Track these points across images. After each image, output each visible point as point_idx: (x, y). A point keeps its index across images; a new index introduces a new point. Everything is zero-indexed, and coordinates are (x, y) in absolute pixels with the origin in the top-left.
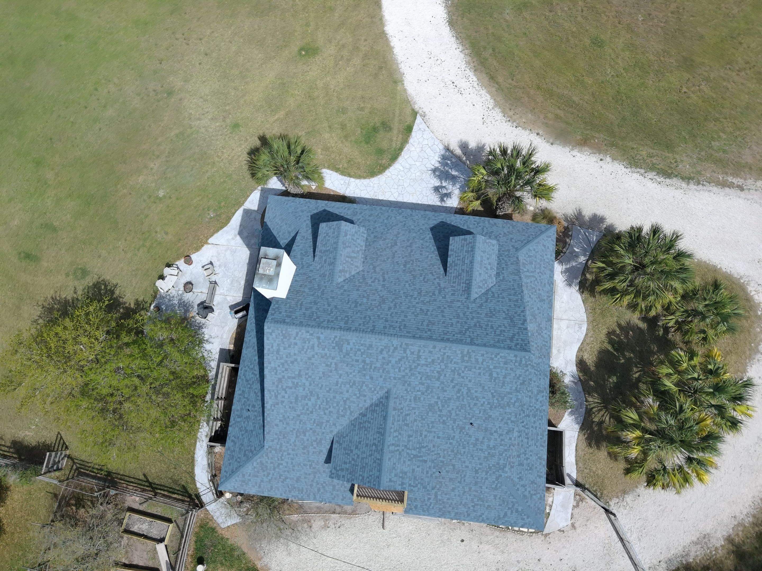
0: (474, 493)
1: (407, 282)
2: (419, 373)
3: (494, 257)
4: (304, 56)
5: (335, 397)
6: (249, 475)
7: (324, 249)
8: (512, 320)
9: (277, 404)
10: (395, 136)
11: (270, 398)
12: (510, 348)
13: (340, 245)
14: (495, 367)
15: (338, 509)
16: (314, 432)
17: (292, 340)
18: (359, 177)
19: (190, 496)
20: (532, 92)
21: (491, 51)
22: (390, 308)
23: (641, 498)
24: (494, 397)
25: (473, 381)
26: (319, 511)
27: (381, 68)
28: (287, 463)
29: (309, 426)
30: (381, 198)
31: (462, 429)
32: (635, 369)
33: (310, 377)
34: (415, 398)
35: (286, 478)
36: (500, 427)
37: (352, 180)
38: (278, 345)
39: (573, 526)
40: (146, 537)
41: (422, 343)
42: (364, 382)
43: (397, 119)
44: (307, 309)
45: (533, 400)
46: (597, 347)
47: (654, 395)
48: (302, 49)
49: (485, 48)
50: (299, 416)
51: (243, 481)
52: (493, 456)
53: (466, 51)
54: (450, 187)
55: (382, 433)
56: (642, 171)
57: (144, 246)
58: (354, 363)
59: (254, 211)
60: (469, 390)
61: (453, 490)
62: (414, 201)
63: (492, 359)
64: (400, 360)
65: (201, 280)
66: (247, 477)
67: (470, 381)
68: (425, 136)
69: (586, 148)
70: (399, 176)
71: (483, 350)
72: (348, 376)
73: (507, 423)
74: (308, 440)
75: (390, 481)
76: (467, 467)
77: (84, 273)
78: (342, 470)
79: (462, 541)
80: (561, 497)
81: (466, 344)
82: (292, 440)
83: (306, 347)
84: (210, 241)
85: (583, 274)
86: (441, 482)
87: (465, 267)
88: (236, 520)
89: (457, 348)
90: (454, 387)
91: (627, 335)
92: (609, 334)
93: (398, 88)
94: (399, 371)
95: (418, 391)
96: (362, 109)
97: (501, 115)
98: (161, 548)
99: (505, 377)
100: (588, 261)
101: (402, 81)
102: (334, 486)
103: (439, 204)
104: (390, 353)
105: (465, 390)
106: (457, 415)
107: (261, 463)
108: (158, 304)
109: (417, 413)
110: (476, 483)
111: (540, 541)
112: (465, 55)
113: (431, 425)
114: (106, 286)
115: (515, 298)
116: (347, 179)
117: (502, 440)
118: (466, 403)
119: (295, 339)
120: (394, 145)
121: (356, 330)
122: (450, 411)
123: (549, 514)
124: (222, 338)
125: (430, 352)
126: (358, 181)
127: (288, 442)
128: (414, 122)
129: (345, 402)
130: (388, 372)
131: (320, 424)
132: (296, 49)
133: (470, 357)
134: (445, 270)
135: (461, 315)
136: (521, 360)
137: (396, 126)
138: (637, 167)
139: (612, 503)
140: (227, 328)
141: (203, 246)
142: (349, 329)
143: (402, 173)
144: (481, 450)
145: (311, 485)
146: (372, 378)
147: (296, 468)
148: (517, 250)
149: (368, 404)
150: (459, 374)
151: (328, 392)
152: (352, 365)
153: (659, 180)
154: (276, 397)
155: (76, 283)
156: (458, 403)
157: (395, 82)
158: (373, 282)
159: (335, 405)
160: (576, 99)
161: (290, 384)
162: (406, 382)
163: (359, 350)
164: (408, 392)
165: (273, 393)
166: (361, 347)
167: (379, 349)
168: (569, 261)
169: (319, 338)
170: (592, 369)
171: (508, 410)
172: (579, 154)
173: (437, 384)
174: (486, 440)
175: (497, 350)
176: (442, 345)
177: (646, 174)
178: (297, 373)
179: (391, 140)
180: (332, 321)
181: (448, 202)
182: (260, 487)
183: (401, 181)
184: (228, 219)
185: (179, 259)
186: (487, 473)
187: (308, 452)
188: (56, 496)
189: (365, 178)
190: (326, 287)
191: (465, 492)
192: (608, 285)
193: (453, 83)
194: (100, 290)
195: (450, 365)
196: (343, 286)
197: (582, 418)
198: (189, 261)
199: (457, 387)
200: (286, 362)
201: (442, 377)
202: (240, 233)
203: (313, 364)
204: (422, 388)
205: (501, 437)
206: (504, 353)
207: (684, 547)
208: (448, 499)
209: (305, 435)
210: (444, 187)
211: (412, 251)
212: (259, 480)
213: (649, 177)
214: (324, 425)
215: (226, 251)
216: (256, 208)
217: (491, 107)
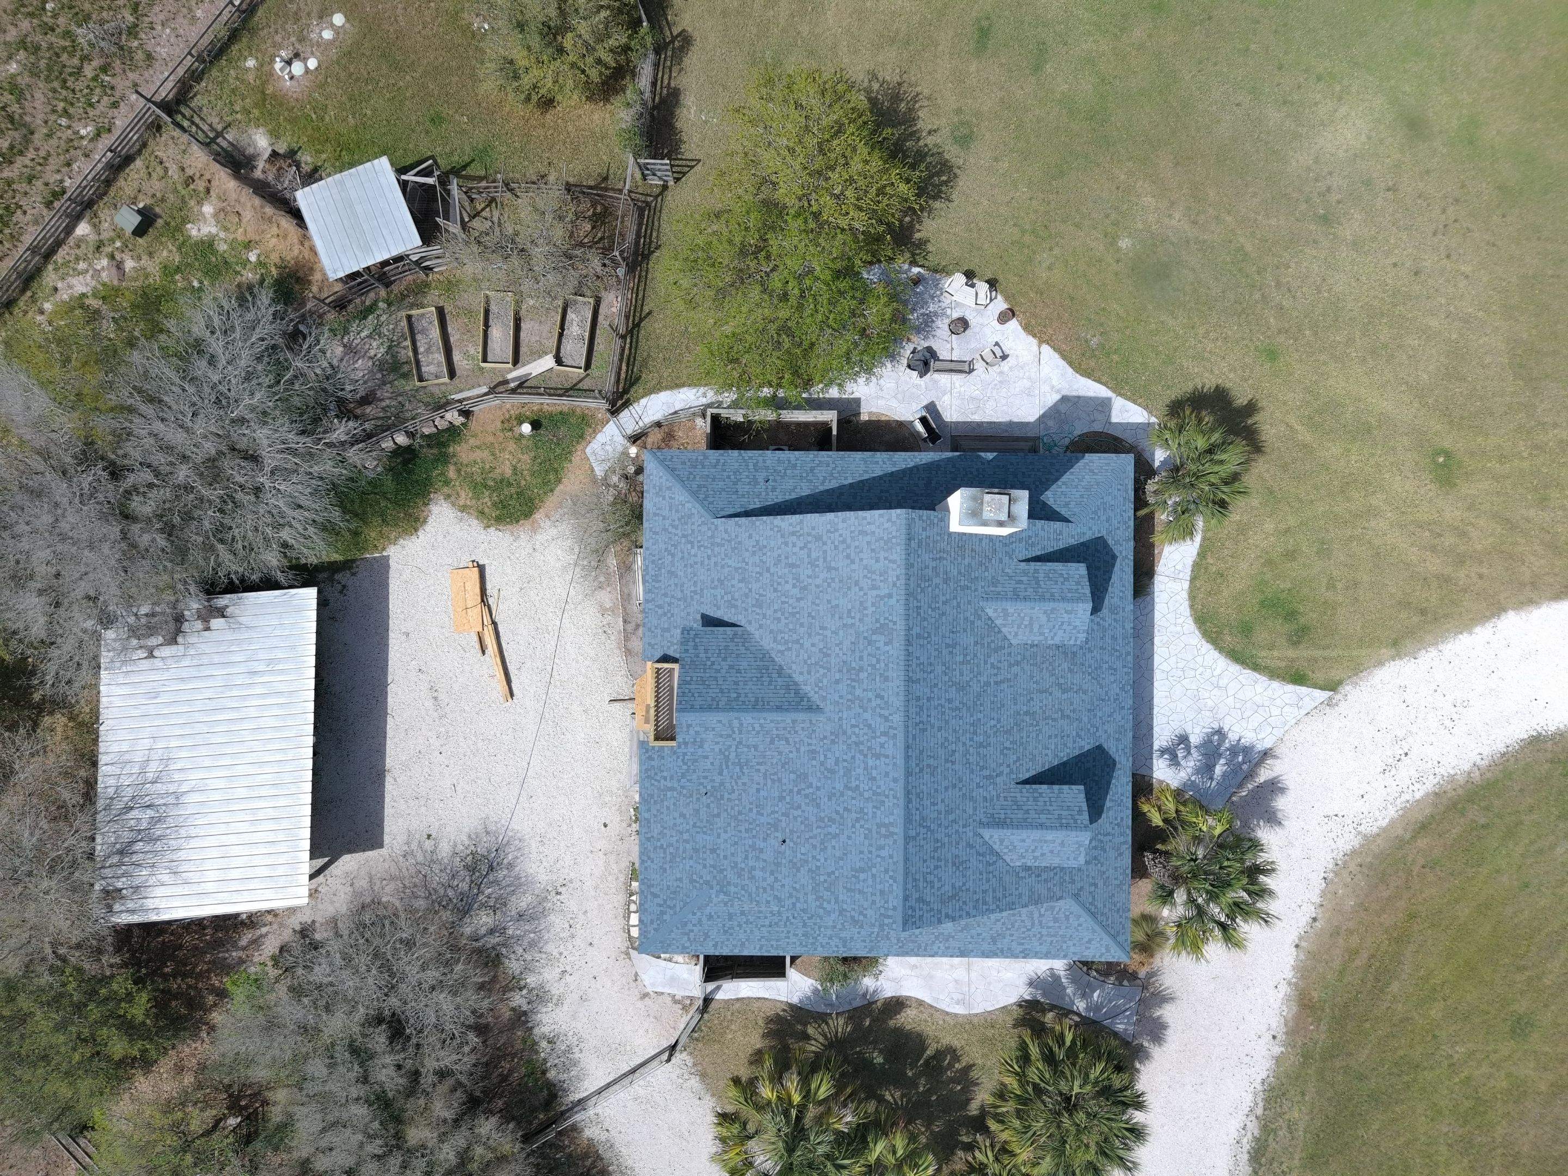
0: (681, 849)
1: (999, 721)
2: (853, 757)
3: (1056, 862)
4: (1434, 462)
5: (802, 625)
6: (671, 498)
7: (1041, 576)
8: (953, 897)
9: (782, 536)
10: (1283, 654)
11: (791, 525)
12: (906, 898)
13: (1049, 606)
14: (874, 876)
15: (630, 627)
16: (746, 596)
17: (882, 555)
18: (1192, 597)
19: (626, 391)
20: (1401, 904)
21: (1483, 821)
22: (950, 701)
23: (698, 1102)
24: (829, 875)
25: (850, 842)
26: (626, 598)
27: (1423, 612)
28: (695, 556)
29: (755, 586)
30: (1156, 640)
31: (775, 826)
32: (898, 1094)
33: (829, 585)
34: (813, 752)
35: (673, 555)
36: (783, 886)
37: (1186, 585)
38: (873, 533)
39: (645, 995)
40: (561, 335)
41: (900, 761)
42: (829, 670)
43: (1318, 653)
44: (935, 568)
45: (829, 932)
46: (929, 1030)
47: (859, 1125)
48: (1448, 454)
49: (1487, 809)
50: (768, 570)
51: (660, 489)
52: (740, 876)
53: (1477, 773)
54: (1192, 764)
55: (758, 706)
56: (1259, 1111)
57: (1023, 232)
58: (857, 654)
59: (1109, 416)
60: (837, 835)
61: (682, 815)
62: (1156, 701)
63: (886, 871)
64: (869, 726)
65: (973, 345)
66: (667, 494)
67: (849, 838)
68: (1287, 709)
69: (1295, 1009)
70: (1201, 669)
71: (899, 856)
72: (837, 645)
73: (791, 896)
74: (733, 586)
75: (689, 726)
76: (719, 836)
77: (965, 140)
78: (696, 648)
79: (605, 825)
80: (686, 976)
81: (906, 829)
82: (730, 562)
83: (874, 577)
84: (1046, 349)
85: (1053, 1007)
86: (691, 796)
87: (1033, 814)
88: (599, 471)
89: (897, 816)
90: (837, 812)
91: (952, 1080)
92: (952, 1052)
93: (1384, 650)
94: (853, 726)
95: (825, 756)
96: (1331, 586)
97: (1348, 848)
98: (548, 362)
99: (860, 892)
100: (1079, 1015)
101: (1398, 656)
102: (668, 630)
103: (1156, 747)
104: (878, 710)
105: (833, 829)
106: (795, 818)
107: (690, 516)
108: (925, 279)
109: (791, 755)
110: (696, 851)
111: (618, 944)
112: (1469, 773)
113: (775, 777)
114: (946, 183)
115: (989, 899)
116: (1187, 574)
117: (765, 889)
118: (815, 832)
119: (886, 558)
120: (1263, 654)
121: (909, 654)
122: (799, 807)
123: (659, 957)
124: (878, 398)
125: (887, 774)
126: (1185, 595)
127: (726, 555)
128: (1315, 686)
129: (797, 642)
130: (849, 708)
131: (759, 604)
132: (1447, 444)
133: (886, 837)
134: (1026, 782)
135: (951, 817)
136: (889, 917)
137: (1303, 653)
138: (1267, 1101)
139: (684, 1056)
140: (894, 403)
141: (1034, 336)
142: (909, 643)
143: (1208, 673)
144: (746, 857)
145: (665, 595)
146: (837, 682)
147: (689, 570)
148: (1076, 896)
149: (798, 678)
150: (857, 820)
151: (809, 615)
152: (853, 651)
153: (1245, 1140)
154: (793, 534)
155: (946, 132)
156: (813, 819)
157: (1395, 643)
158: (992, 665)
159: (791, 626)
160: (1395, 987)
161: (814, 555)
162: (837, 736)
163: (878, 661)
164: (822, 740)
165: (798, 528)
166: (883, 665)
167: (882, 693)
168: (1074, 981)
169: (890, 596)
170: (892, 1023)
171: (811, 898)
172: (1281, 995)
173: (839, 786)
174: (762, 864)
175: (900, 878)
176: (901, 793)
177: (1253, 1118)
178: (833, 564)
179: (1271, 647)
180: (919, 614)
181: (1161, 761)
182: (655, 515)
183: (1192, 673)
184: (1087, 373)
185: (1007, 299)
186: (713, 867)
187: (715, 588)
188: (606, 179)
189: (1192, 607)
190: (976, 590)
191: (681, 833)
192: (1034, 1051)
193: (1406, 754)
194: (938, 174)
195: (870, 805)
196: (980, 618)
197: (809, 1007)
198: (1003, 318)
199: (837, 817)
200: (848, 547)
201: (850, 793)
202: (1064, 399)
203: (849, 588)
204: (830, 763)
205: (768, 888)
206: (898, 890)
207: (632, 1169)
208: (668, 808)
209: (740, 581)
210: (1189, 753)
211: (1054, 720)
212: (666, 512)
213: (1248, 1123)
214: (758, 611)
215: (1029, 378)
216: (1114, 419)
217: (1360, 828)
